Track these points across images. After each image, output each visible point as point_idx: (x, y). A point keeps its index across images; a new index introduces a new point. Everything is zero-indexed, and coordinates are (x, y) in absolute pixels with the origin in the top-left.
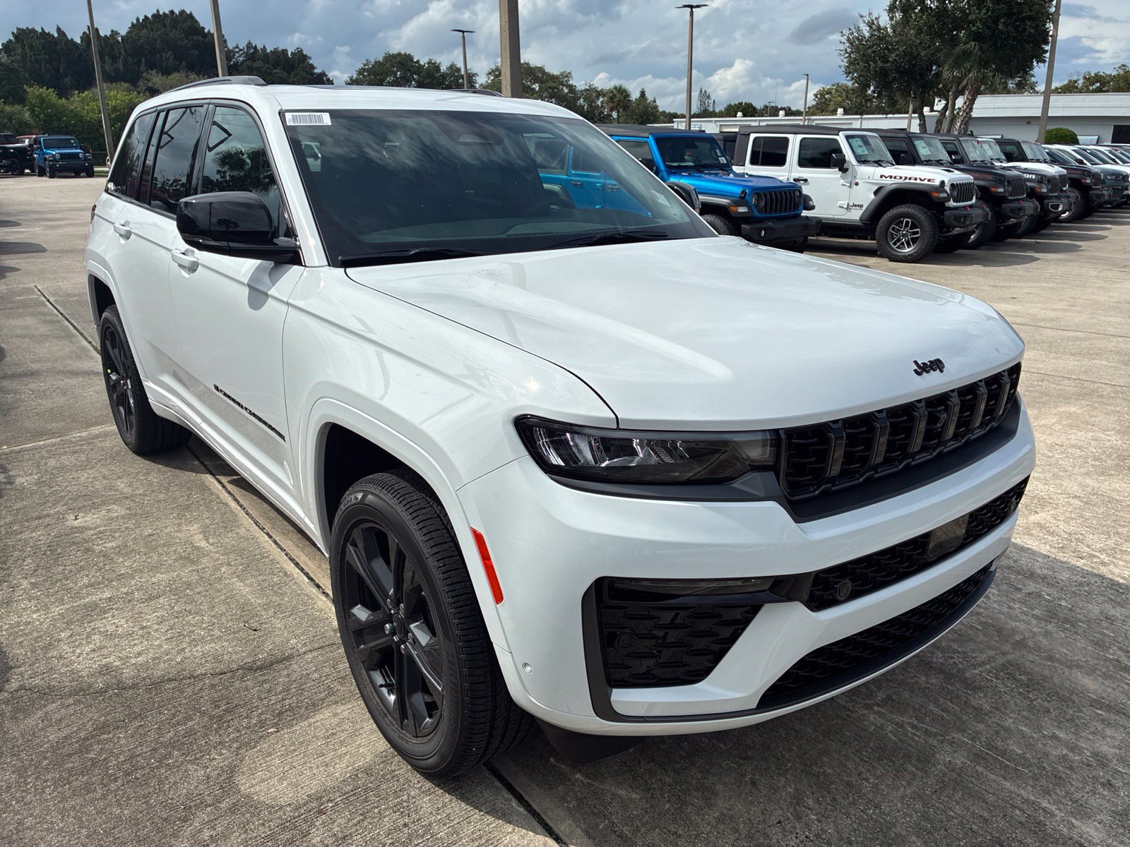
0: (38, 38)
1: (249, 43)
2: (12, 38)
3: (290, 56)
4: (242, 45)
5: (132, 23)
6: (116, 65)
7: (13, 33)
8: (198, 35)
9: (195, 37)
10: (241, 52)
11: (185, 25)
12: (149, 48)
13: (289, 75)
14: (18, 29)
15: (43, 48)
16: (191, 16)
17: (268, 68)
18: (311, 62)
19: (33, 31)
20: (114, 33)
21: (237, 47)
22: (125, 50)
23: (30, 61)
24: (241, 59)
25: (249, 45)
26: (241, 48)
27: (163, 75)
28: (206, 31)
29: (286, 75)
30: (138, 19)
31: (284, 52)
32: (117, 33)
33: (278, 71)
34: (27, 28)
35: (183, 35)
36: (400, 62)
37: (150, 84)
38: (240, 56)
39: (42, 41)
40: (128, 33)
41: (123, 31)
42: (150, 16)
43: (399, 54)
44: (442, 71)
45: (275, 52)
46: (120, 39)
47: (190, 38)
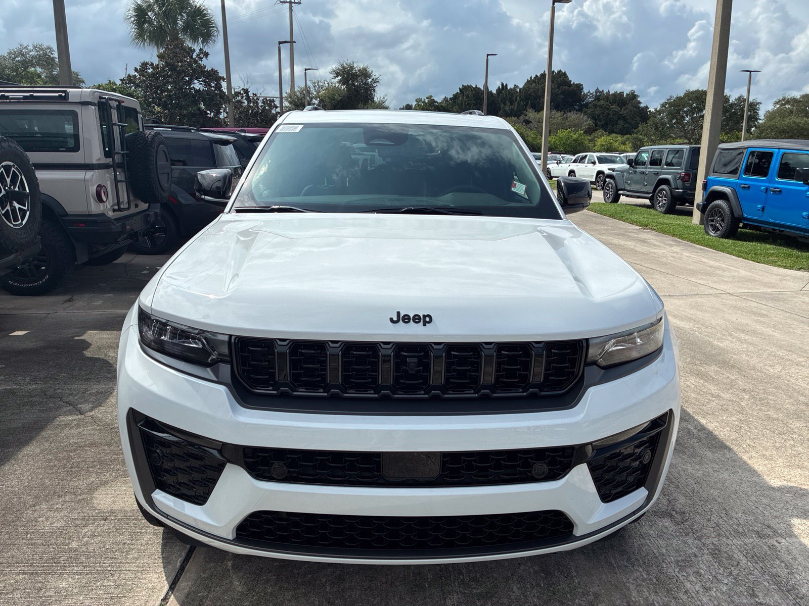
0: (472, 90)
1: (598, 89)
2: (459, 91)
3: (625, 96)
4: (593, 91)
5: (528, 80)
6: (512, 107)
7: (460, 88)
8: (565, 86)
9: (564, 87)
10: (591, 95)
11: (559, 80)
12: (534, 95)
13: (621, 109)
14: (463, 86)
15: (473, 96)
16: (565, 74)
17: (607, 105)
18: (639, 99)
19: (470, 87)
20: (516, 86)
21: (589, 92)
22: (520, 97)
23: (465, 104)
24: (590, 100)
25: (597, 91)
26: (591, 92)
27: (535, 112)
28: (572, 83)
29: (619, 109)
30: (531, 78)
31: (621, 94)
32: (517, 87)
33: (614, 106)
34: (468, 85)
35: (556, 86)
36: (696, 97)
37: (527, 118)
38: (590, 98)
39: (474, 92)
40: (524, 86)
41: (521, 86)
42: (539, 75)
43: (698, 91)
44: (731, 102)
45: (615, 94)
46: (518, 90)
47: (560, 88)
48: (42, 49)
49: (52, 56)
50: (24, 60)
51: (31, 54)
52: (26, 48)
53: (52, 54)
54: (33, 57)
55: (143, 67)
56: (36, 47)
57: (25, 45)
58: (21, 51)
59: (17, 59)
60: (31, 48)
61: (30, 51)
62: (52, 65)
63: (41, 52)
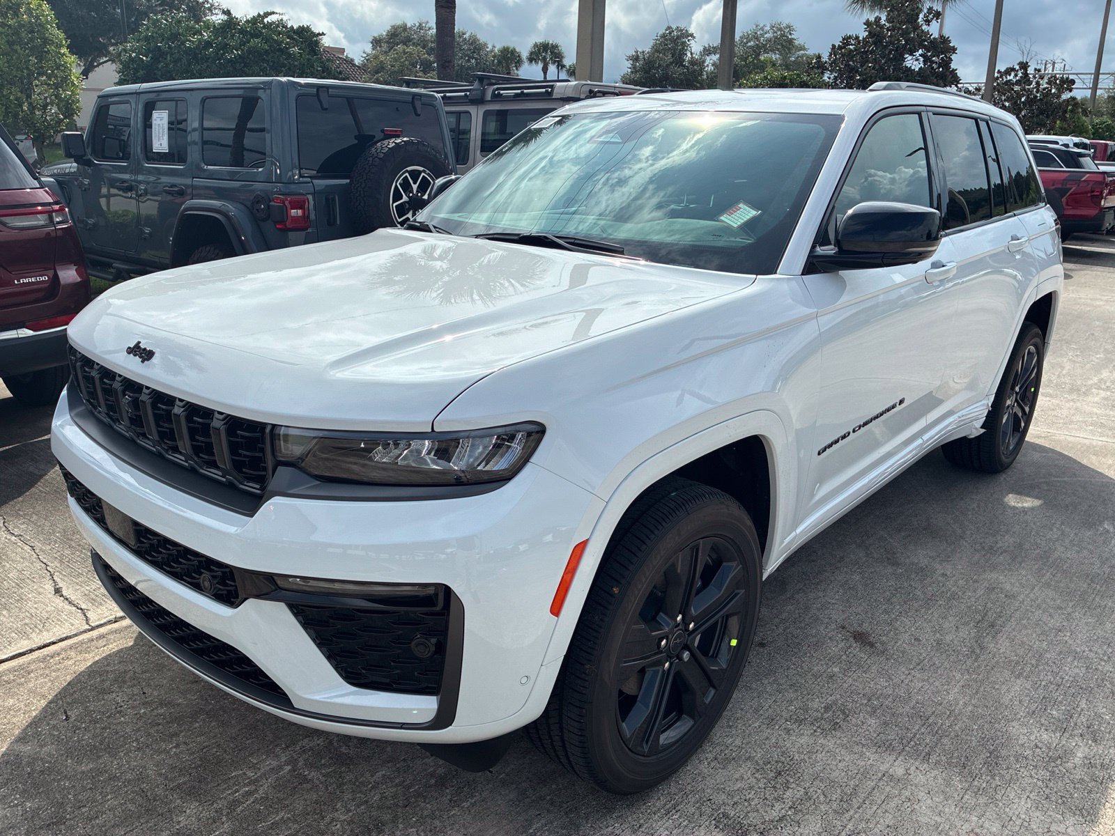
48: (780, 29)
49: (790, 37)
50: (757, 45)
51: (766, 36)
52: (762, 29)
53: (791, 34)
54: (769, 40)
55: (843, 44)
56: (774, 27)
57: (761, 25)
58: (756, 33)
59: (749, 44)
60: (767, 28)
61: (766, 33)
62: (789, 49)
63: (779, 33)
